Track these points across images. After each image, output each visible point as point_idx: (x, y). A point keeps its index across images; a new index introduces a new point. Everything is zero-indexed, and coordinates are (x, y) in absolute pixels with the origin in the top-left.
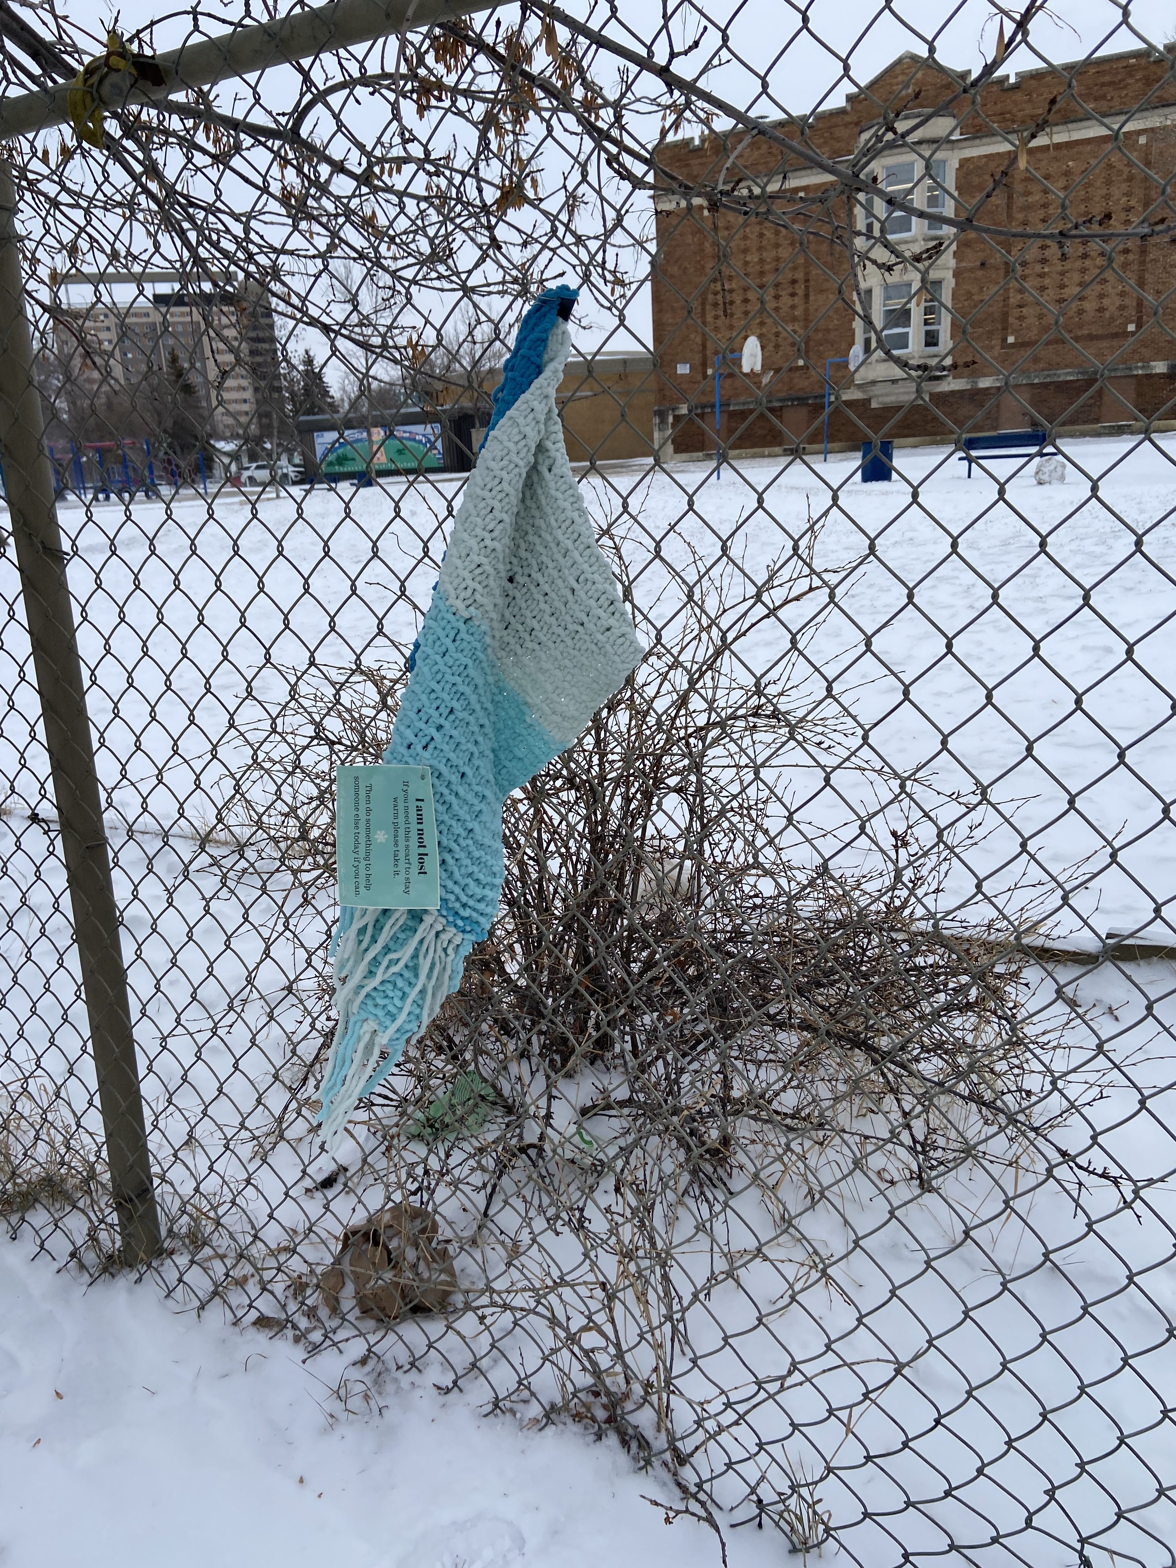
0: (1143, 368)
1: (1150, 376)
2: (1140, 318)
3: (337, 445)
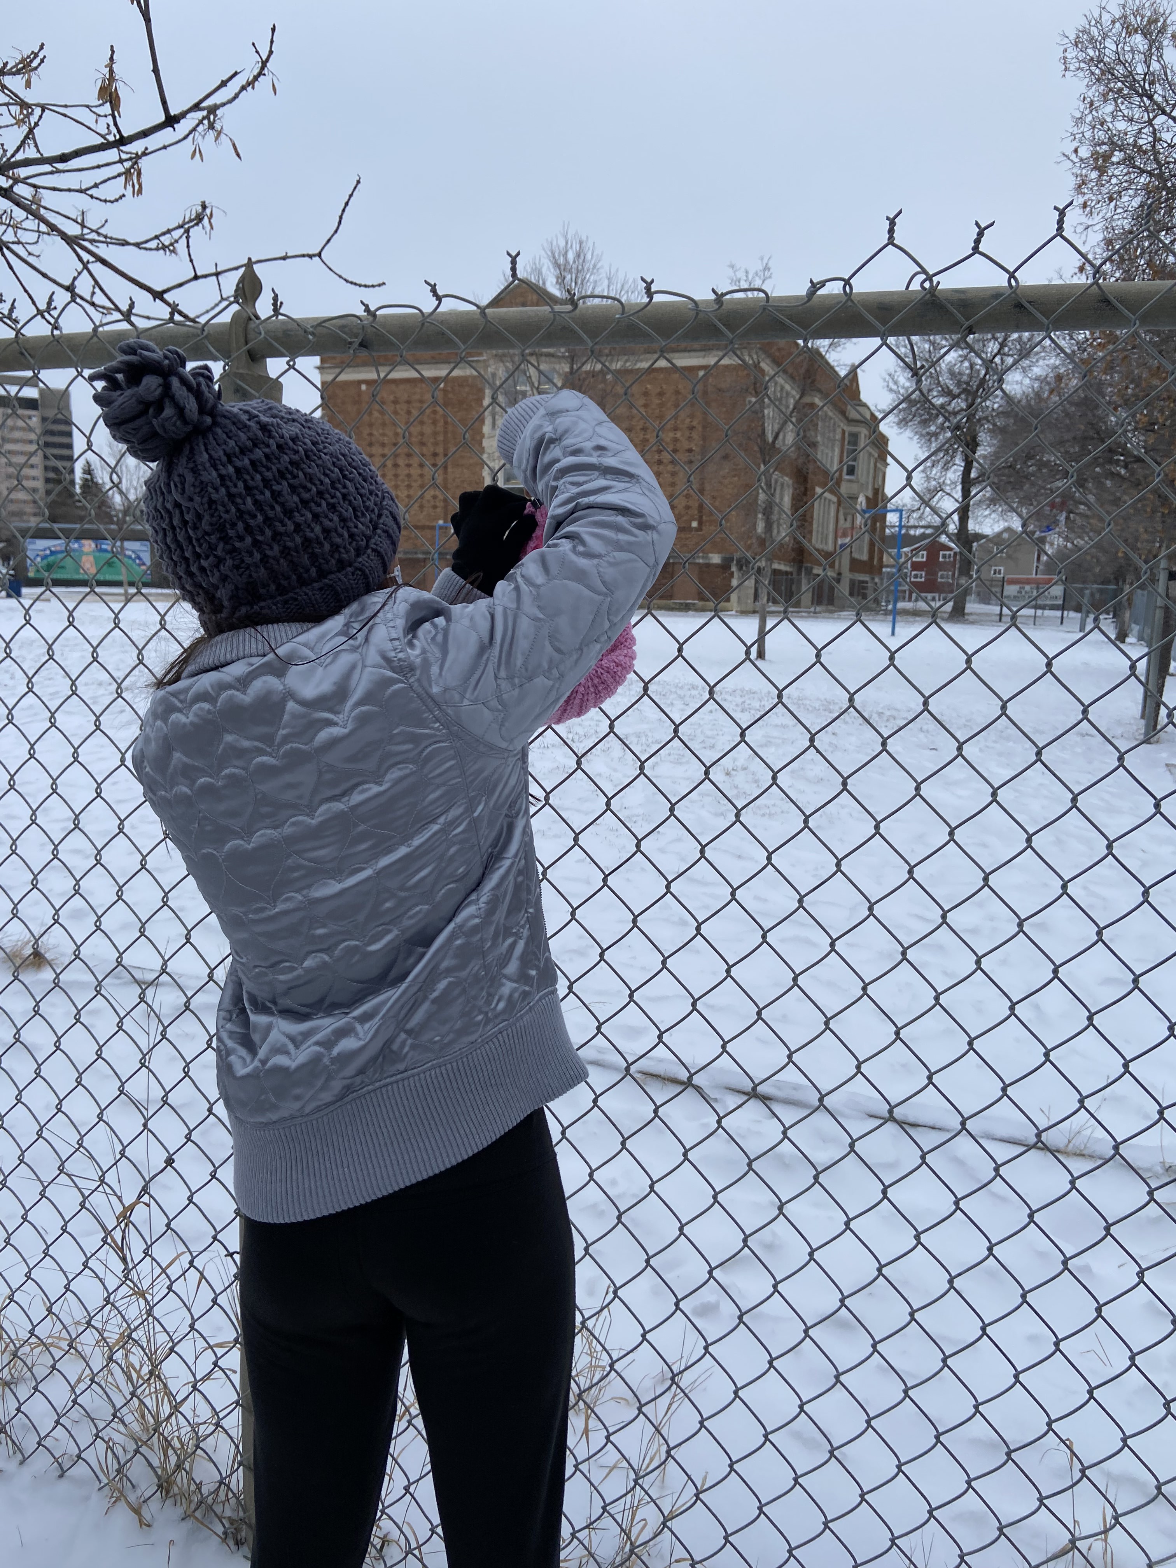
0: (703, 557)
1: (708, 565)
2: (701, 517)
3: (48, 552)
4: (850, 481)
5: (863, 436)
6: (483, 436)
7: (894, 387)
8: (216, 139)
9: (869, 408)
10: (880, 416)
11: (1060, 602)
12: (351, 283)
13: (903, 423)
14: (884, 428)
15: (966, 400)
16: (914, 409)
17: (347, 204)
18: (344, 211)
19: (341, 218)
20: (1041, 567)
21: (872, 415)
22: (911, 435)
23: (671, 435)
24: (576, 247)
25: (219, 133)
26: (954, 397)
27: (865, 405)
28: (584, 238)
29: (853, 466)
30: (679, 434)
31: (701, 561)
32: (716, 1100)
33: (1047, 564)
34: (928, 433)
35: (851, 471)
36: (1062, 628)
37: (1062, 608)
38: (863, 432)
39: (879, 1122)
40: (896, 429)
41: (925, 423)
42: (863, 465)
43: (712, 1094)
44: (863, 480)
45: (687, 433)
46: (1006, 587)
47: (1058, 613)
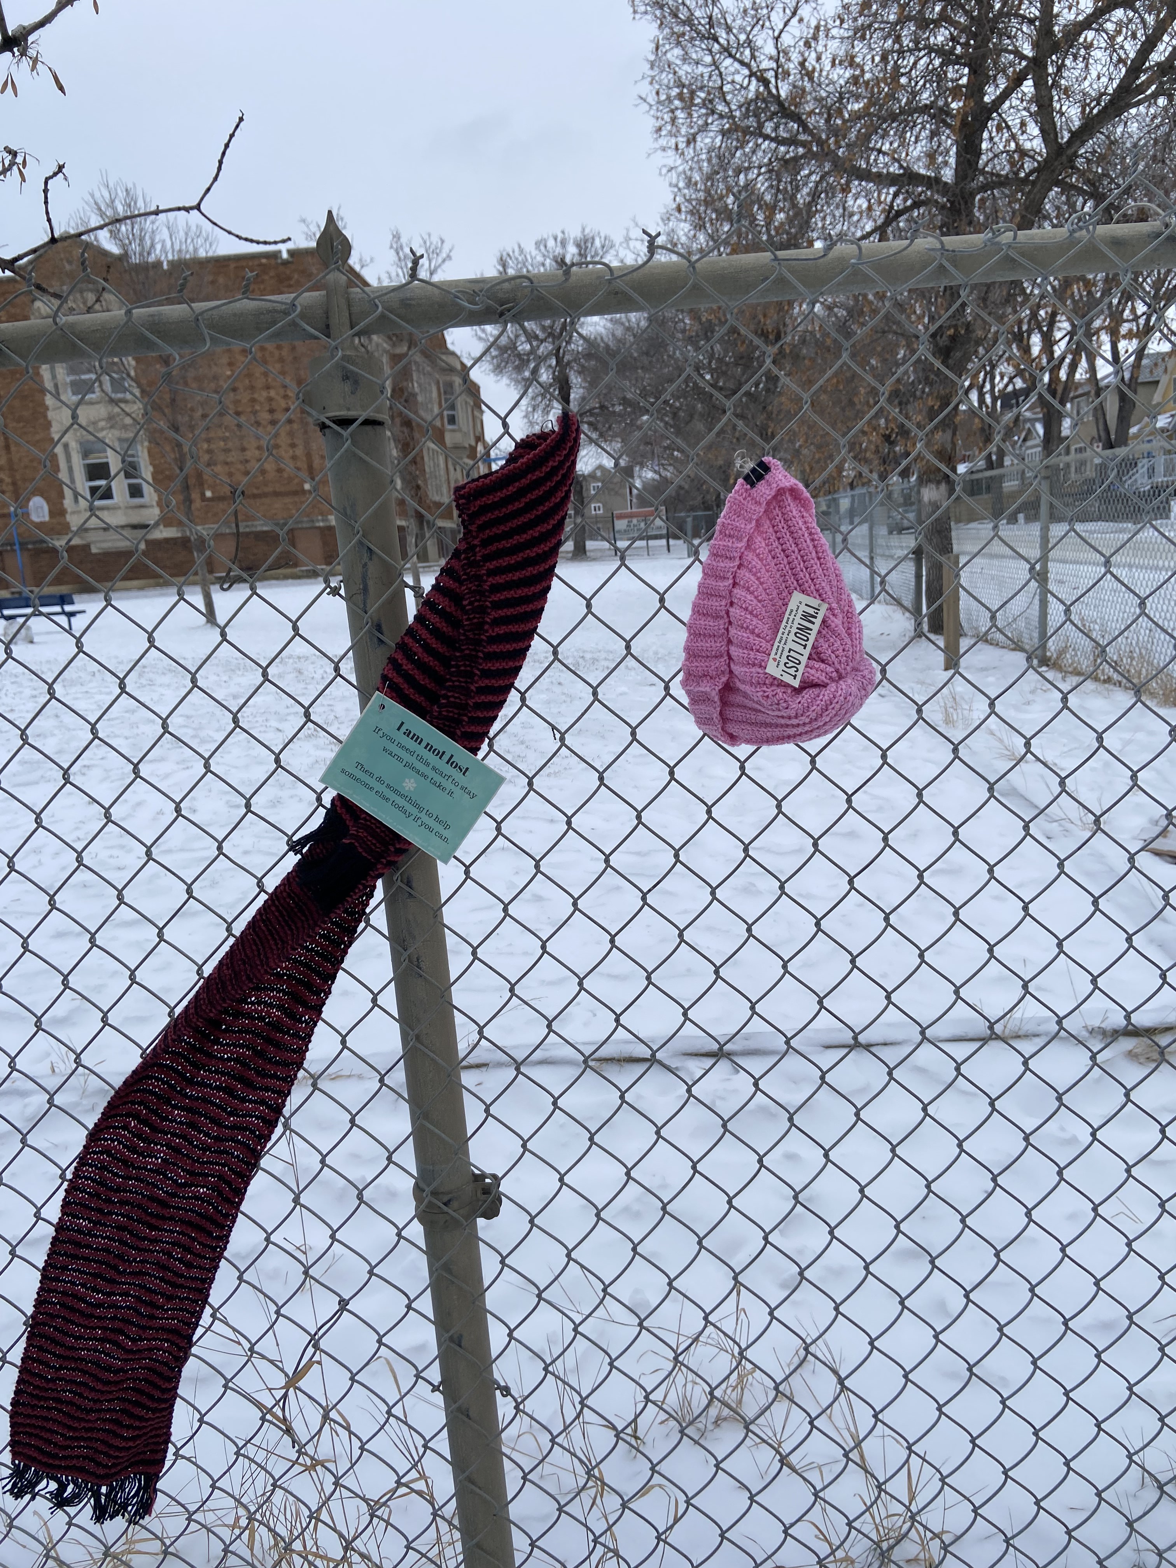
4: (453, 431)
5: (457, 384)
6: (47, 408)
7: (483, 336)
8: (33, 68)
9: (458, 357)
10: (469, 364)
11: (664, 532)
12: (246, 239)
13: (498, 369)
14: (475, 375)
15: (553, 343)
16: (506, 355)
17: (227, 146)
18: (224, 154)
19: (221, 162)
20: (634, 500)
21: (462, 364)
22: (508, 382)
23: (265, 394)
24: (122, 194)
25: (35, 61)
26: (542, 341)
27: (453, 354)
28: (130, 185)
29: (453, 416)
30: (272, 393)
31: (321, 524)
32: (677, 1068)
33: (639, 497)
34: (523, 379)
35: (452, 420)
36: (672, 555)
37: (668, 537)
38: (457, 381)
39: (846, 1050)
40: (492, 377)
41: (519, 369)
42: (461, 414)
43: (673, 1064)
44: (465, 429)
45: (282, 391)
46: (616, 522)
47: (663, 542)
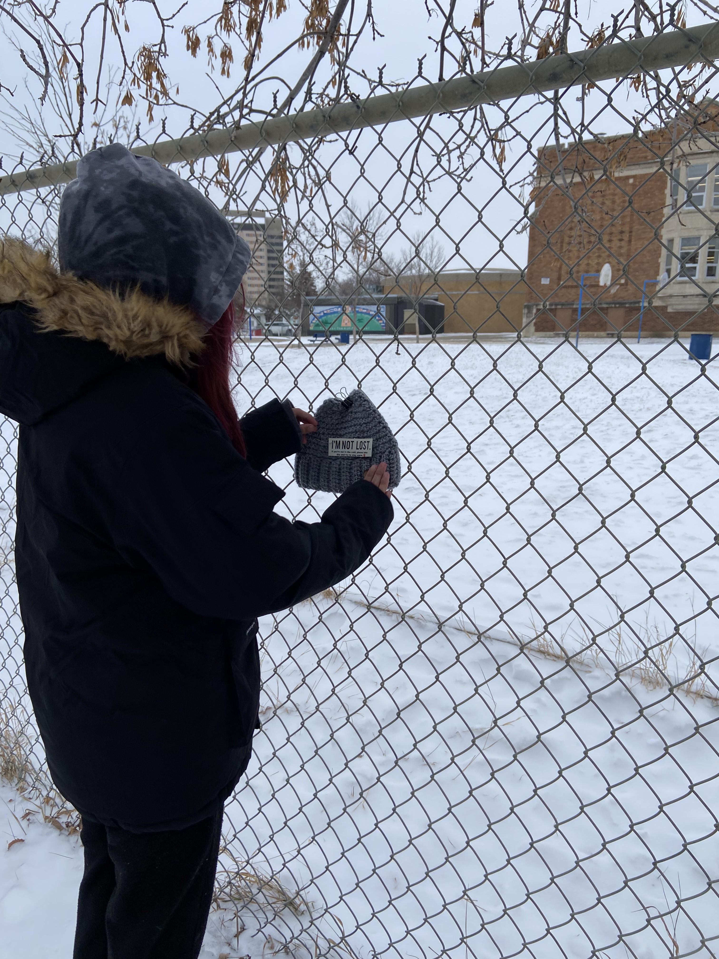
3: (322, 314)
